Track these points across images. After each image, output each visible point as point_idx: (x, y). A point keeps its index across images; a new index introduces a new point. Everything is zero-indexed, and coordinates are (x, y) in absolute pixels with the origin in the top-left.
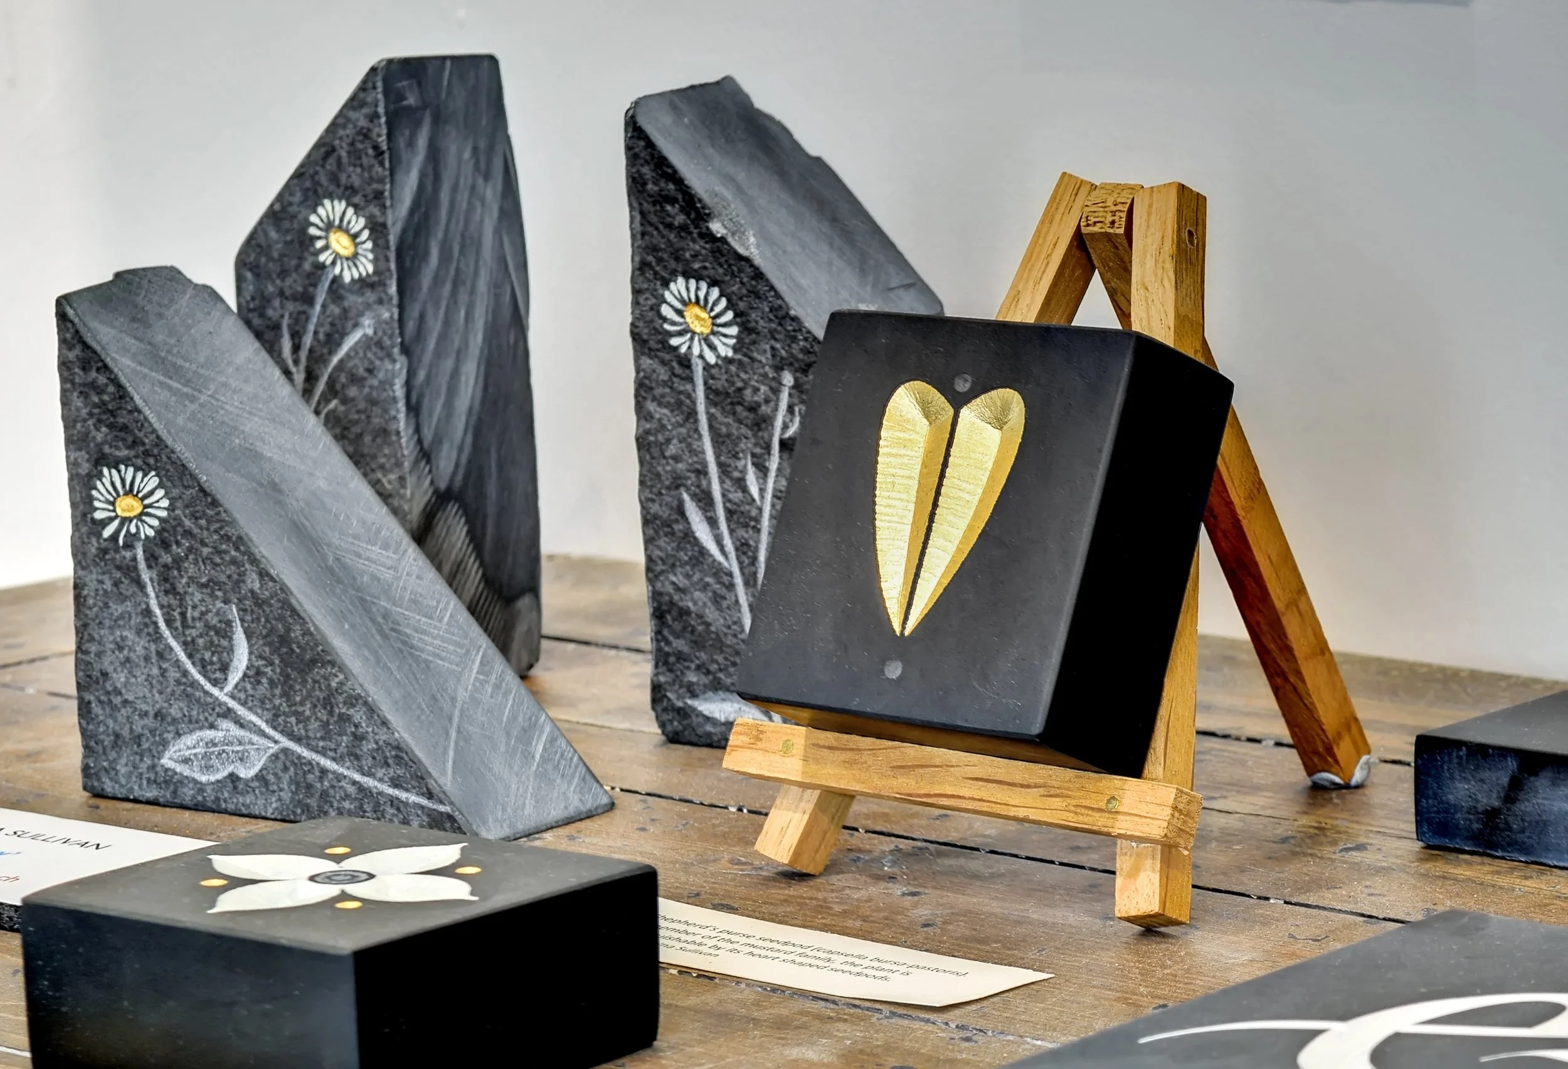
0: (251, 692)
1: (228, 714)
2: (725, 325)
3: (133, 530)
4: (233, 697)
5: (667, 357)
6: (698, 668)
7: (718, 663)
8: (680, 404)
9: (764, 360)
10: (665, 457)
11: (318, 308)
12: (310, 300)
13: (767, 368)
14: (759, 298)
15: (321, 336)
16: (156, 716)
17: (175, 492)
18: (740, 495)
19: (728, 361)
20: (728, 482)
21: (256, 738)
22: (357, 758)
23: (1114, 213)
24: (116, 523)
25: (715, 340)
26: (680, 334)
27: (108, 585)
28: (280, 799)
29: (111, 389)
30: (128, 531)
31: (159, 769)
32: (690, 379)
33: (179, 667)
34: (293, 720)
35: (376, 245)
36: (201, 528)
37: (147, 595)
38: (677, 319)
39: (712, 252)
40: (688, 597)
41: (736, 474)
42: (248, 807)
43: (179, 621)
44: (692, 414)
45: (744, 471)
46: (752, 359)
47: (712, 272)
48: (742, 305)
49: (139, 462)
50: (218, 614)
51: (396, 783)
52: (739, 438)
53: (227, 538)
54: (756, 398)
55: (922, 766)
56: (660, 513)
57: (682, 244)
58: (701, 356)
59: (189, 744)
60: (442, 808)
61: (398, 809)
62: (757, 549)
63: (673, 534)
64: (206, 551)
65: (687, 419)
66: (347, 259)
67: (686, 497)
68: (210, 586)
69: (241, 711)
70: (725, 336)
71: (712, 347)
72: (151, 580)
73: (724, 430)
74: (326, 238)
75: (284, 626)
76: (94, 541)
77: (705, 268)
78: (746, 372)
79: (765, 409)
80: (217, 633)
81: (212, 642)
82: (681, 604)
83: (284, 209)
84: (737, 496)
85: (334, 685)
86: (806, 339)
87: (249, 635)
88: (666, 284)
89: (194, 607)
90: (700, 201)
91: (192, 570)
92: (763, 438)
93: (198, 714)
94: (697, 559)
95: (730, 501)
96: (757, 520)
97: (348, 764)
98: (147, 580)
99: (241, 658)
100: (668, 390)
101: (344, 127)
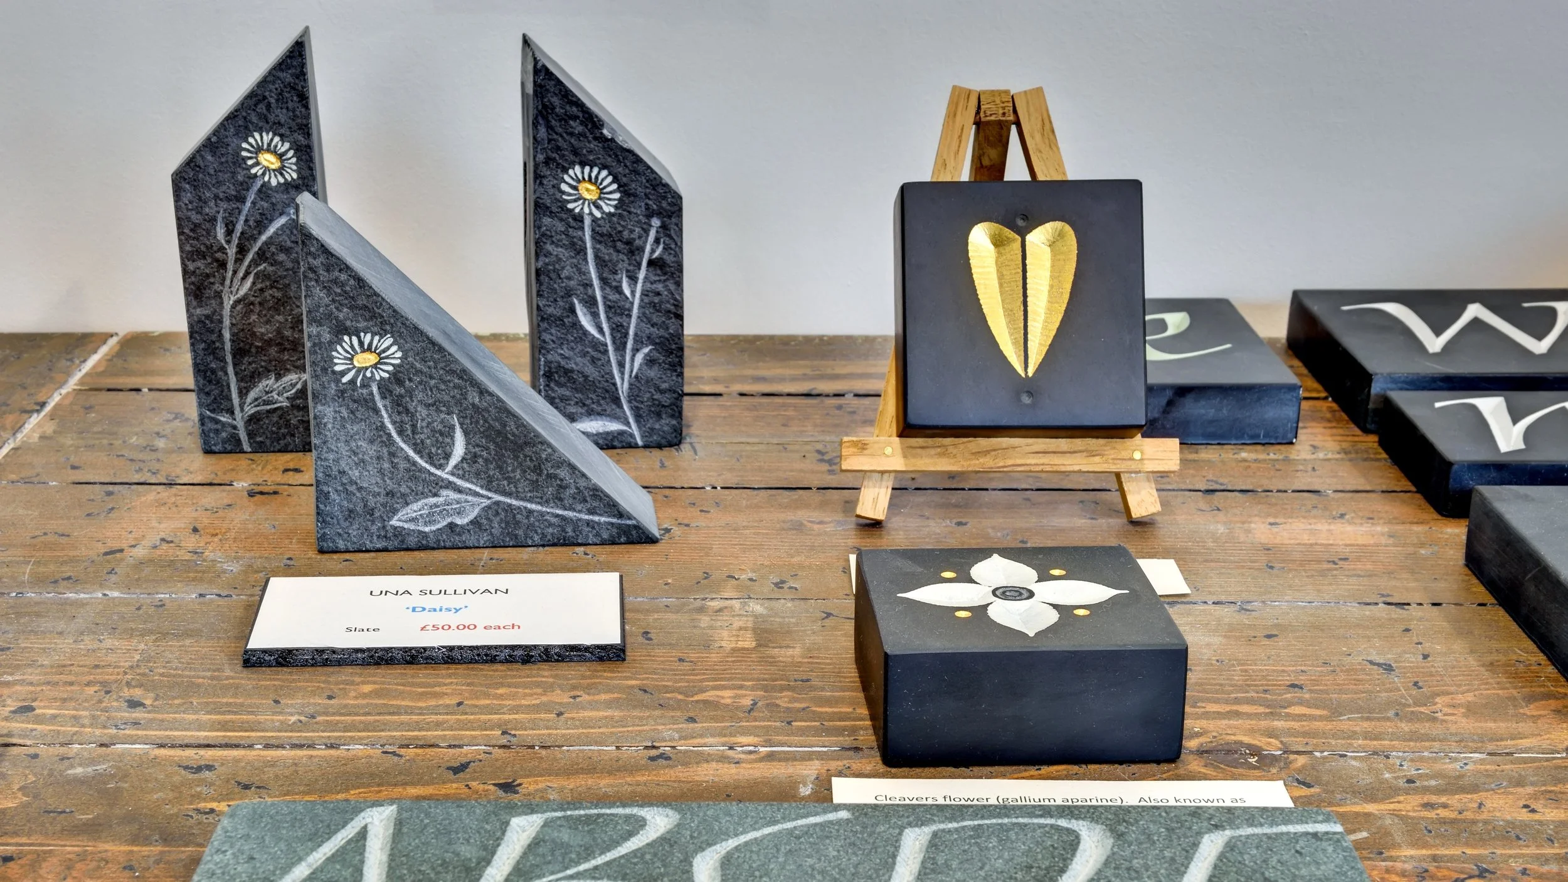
0: (468, 469)
1: (450, 485)
2: (611, 193)
3: (368, 374)
4: (453, 474)
5: (564, 216)
6: (577, 403)
7: (592, 399)
8: (573, 244)
9: (639, 212)
10: (560, 278)
11: (248, 204)
12: (242, 200)
13: (641, 217)
14: (639, 174)
15: (251, 223)
16: (387, 494)
17: (407, 346)
18: (617, 296)
19: (610, 214)
20: (608, 289)
21: (470, 498)
22: (561, 500)
23: (1004, 108)
24: (353, 372)
25: (601, 203)
26: (575, 201)
27: (345, 413)
28: (492, 534)
29: (352, 282)
30: (364, 375)
31: (388, 528)
32: (582, 229)
33: (409, 460)
34: (505, 483)
35: (299, 159)
36: (429, 368)
37: (382, 417)
38: (572, 191)
39: (604, 148)
40: (573, 361)
41: (614, 284)
42: (465, 542)
43: (407, 430)
44: (582, 251)
45: (620, 282)
46: (630, 212)
47: (603, 161)
48: (624, 180)
49: (376, 329)
50: (442, 422)
51: (591, 512)
52: (618, 261)
53: (452, 372)
54: (632, 236)
55: (995, 450)
56: (555, 313)
57: (582, 144)
58: (591, 214)
59: (415, 508)
60: (629, 522)
61: (593, 528)
62: (629, 327)
63: (564, 324)
64: (433, 382)
65: (578, 253)
66: (274, 170)
67: (576, 301)
68: (435, 405)
69: (459, 482)
70: (609, 199)
71: (598, 207)
72: (385, 406)
73: (607, 258)
74: (256, 158)
75: (501, 424)
76: (333, 385)
77: (599, 158)
78: (625, 221)
79: (638, 242)
80: (442, 434)
81: (437, 441)
82: (566, 366)
83: (219, 140)
84: (614, 297)
85: (544, 456)
86: (673, 197)
87: (466, 433)
88: (565, 170)
89: (423, 420)
90: (597, 117)
91: (420, 396)
92: (635, 260)
93: (424, 488)
94: (581, 338)
95: (610, 301)
96: (630, 310)
97: (552, 505)
98: (381, 407)
99: (459, 449)
100: (564, 236)
101: (274, 83)
